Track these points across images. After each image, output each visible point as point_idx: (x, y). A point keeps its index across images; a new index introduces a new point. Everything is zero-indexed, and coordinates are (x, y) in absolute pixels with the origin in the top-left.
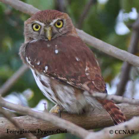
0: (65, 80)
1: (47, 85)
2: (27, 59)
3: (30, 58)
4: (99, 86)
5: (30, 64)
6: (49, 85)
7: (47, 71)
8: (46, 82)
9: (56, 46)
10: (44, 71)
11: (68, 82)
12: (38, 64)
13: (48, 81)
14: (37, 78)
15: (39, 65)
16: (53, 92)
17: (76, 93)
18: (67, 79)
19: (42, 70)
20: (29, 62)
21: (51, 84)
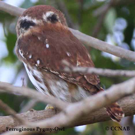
0: (57, 74)
1: (40, 80)
2: (20, 51)
3: (22, 51)
4: (91, 80)
5: (23, 56)
6: (42, 80)
7: (39, 65)
8: (39, 77)
9: (47, 40)
10: (36, 65)
11: (60, 76)
12: (30, 57)
13: (41, 76)
14: (30, 73)
15: (31, 59)
16: (46, 87)
17: (70, 89)
18: (59, 73)
19: (34, 64)
20: (22, 55)
21: (44, 79)
